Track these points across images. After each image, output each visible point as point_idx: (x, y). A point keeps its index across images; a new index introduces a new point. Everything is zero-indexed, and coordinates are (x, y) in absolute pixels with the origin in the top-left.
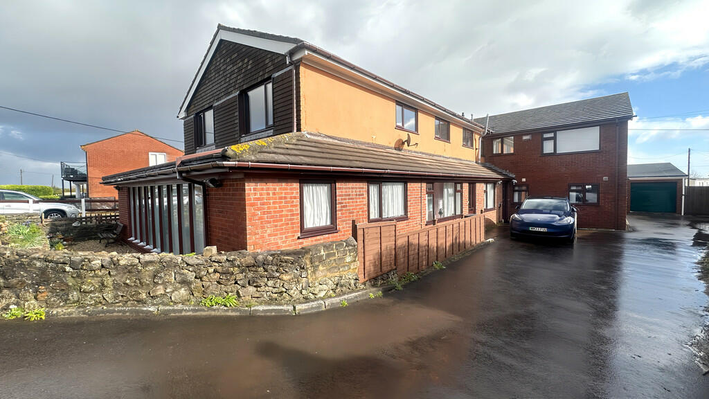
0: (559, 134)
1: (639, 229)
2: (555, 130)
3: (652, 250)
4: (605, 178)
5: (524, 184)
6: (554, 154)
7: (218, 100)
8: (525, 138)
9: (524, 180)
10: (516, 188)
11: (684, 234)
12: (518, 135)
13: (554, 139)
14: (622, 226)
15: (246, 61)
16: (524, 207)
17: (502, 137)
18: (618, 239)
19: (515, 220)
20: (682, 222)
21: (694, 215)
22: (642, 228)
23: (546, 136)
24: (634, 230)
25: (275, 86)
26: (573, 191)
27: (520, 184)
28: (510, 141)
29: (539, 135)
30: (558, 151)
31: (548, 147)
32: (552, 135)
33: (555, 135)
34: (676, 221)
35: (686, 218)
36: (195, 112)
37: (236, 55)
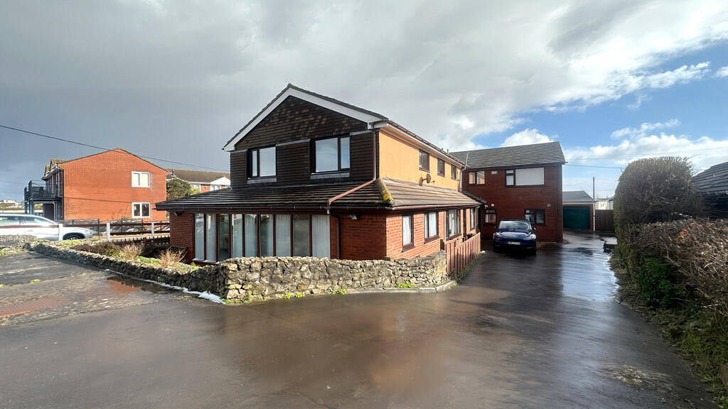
0: (517, 171)
1: (571, 241)
2: (514, 168)
3: (583, 256)
4: (549, 205)
5: (492, 208)
6: (514, 186)
7: (281, 142)
8: (493, 173)
9: (493, 205)
10: (487, 211)
11: (597, 245)
12: (488, 171)
13: (514, 174)
14: (560, 240)
15: (320, 117)
16: (500, 227)
17: (475, 171)
18: (559, 249)
19: (497, 237)
20: (594, 236)
21: (602, 230)
22: (572, 242)
23: (508, 172)
24: (568, 243)
25: (352, 142)
26: (528, 214)
27: (490, 208)
28: (482, 174)
29: (503, 171)
30: (517, 185)
31: (510, 181)
32: (512, 172)
33: (515, 172)
34: (591, 236)
35: (596, 233)
36: (248, 147)
37: (307, 110)
